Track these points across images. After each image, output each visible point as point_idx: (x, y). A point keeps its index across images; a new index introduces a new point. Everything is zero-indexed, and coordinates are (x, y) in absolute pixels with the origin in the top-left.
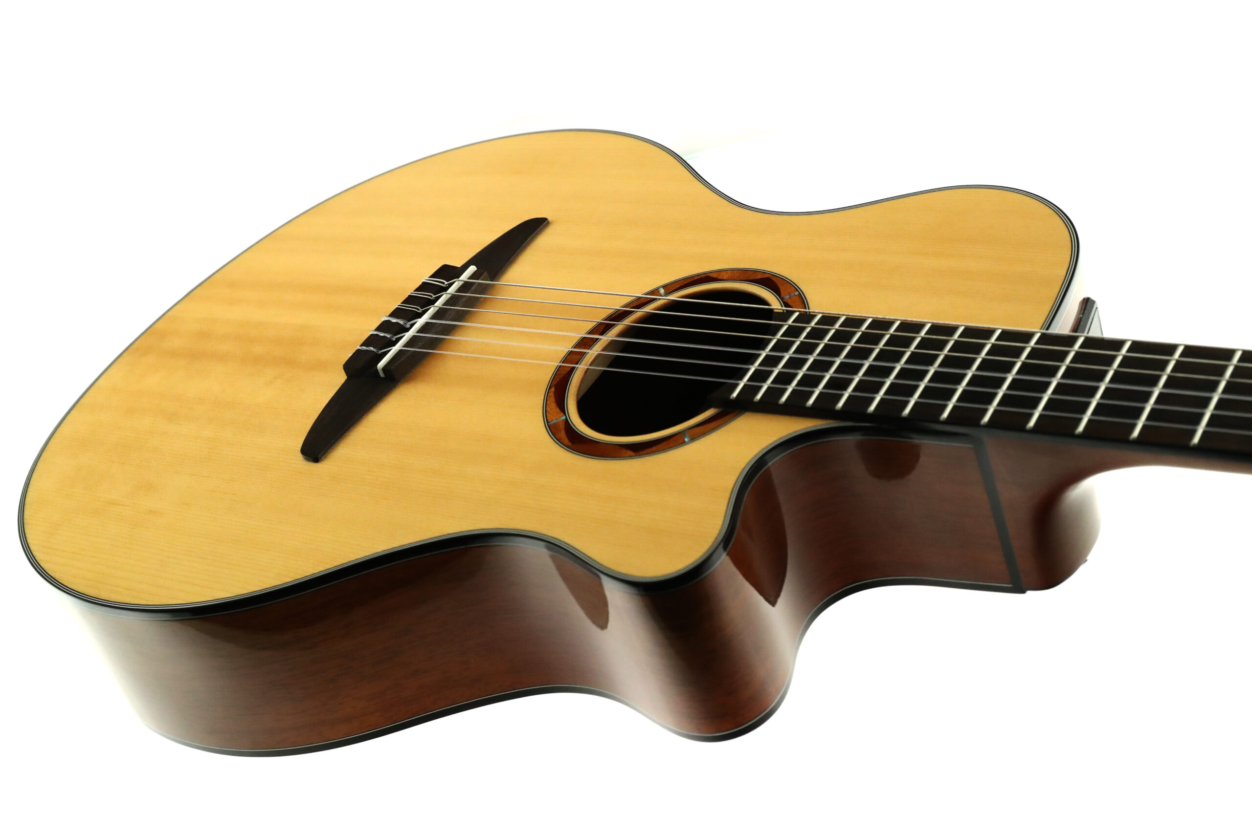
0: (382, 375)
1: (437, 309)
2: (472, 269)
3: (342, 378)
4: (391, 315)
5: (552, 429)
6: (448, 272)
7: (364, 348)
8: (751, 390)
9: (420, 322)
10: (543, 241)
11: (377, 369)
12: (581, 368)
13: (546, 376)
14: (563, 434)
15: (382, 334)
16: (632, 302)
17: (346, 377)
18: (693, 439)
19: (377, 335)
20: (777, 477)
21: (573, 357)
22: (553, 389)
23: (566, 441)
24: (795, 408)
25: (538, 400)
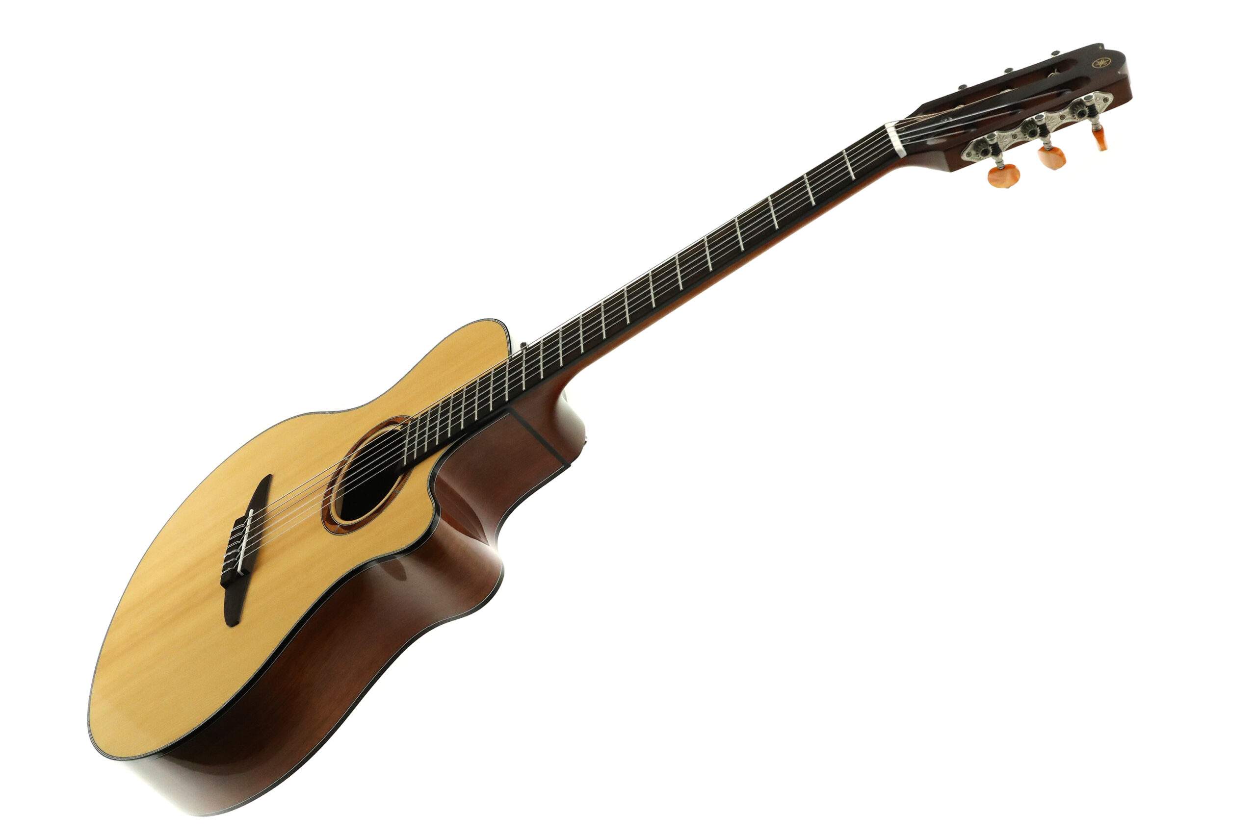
0: (242, 574)
1: (247, 534)
2: (251, 511)
3: (223, 591)
4: (227, 553)
5: (337, 533)
6: (241, 521)
7: (225, 571)
8: (410, 456)
9: (244, 544)
10: (274, 483)
11: (238, 573)
12: (332, 502)
13: (319, 519)
14: (343, 530)
15: (228, 562)
16: (334, 475)
17: (225, 590)
18: (399, 490)
19: (227, 564)
20: (445, 479)
21: (326, 502)
22: (326, 522)
23: (346, 531)
24: (433, 450)
25: (322, 530)
